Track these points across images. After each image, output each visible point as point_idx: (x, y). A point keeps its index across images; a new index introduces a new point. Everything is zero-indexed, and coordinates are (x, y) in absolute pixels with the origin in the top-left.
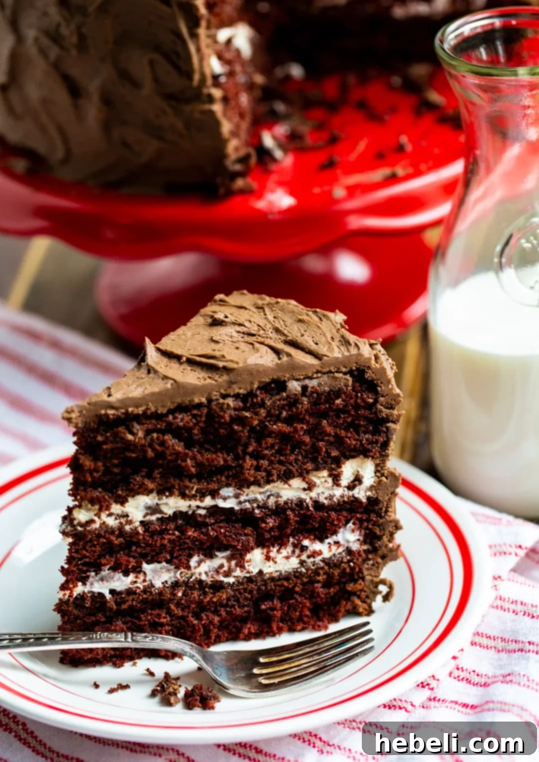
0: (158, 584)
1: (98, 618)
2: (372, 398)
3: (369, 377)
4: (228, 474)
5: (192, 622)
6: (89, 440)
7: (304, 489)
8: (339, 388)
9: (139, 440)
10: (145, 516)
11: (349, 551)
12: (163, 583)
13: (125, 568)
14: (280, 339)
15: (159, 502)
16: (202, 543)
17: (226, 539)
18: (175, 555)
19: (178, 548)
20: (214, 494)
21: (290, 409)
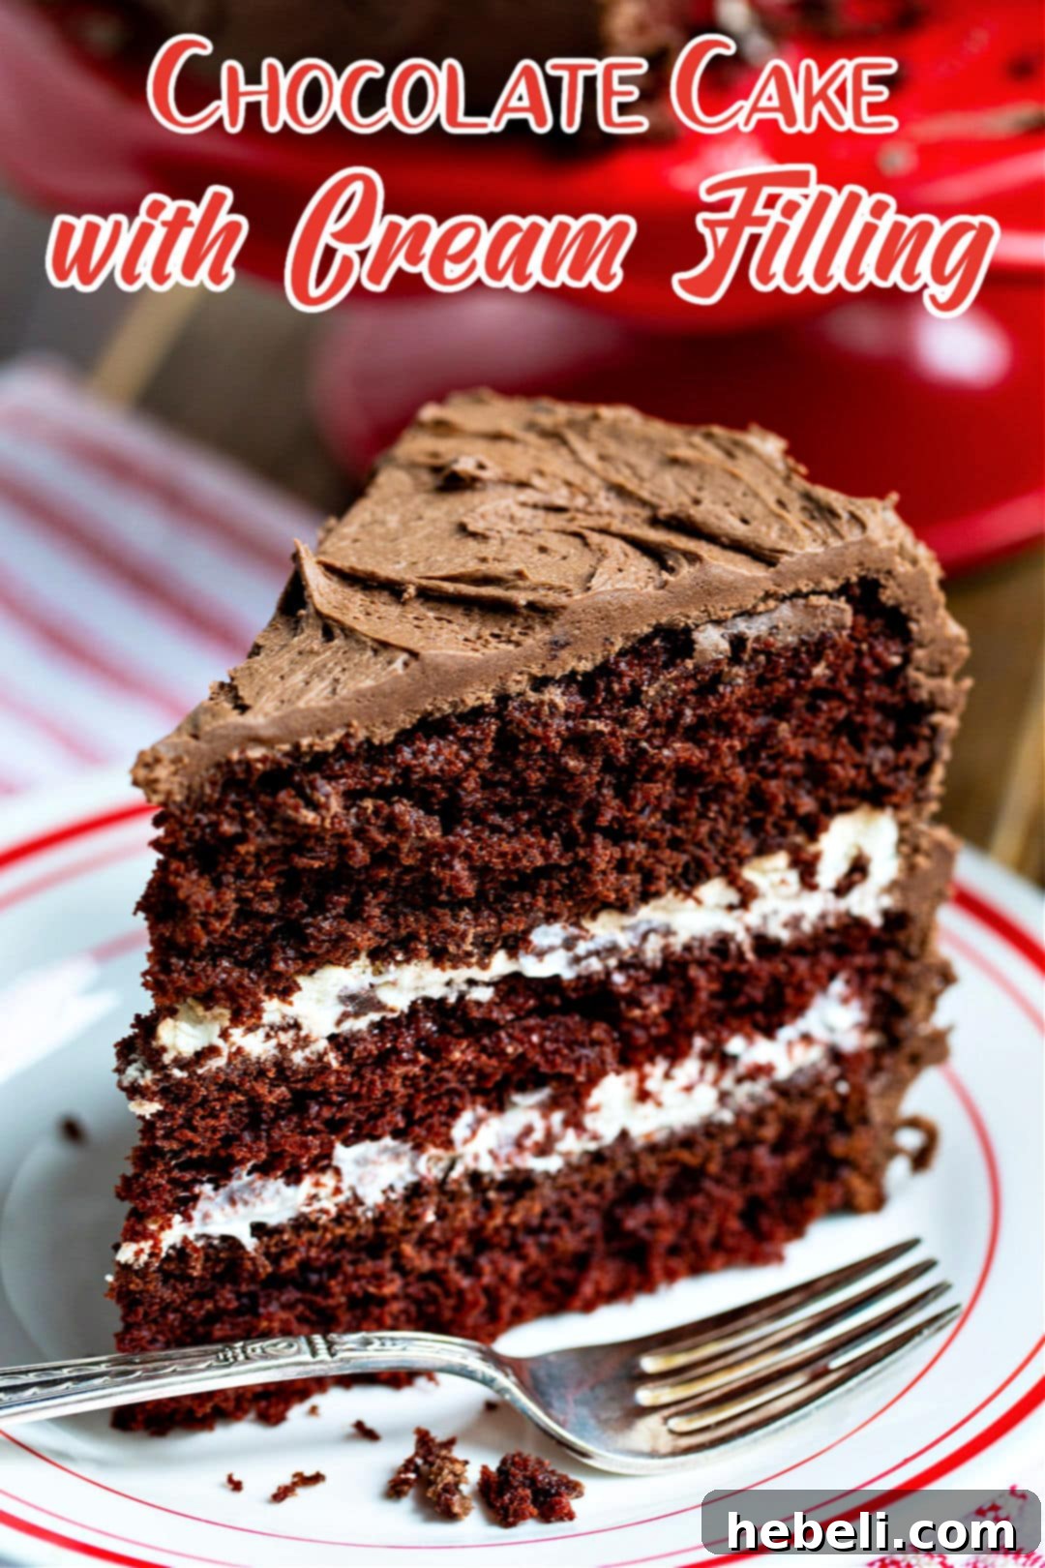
0: (373, 1197)
1: (222, 1304)
2: (896, 654)
3: (889, 598)
4: (550, 887)
5: (457, 1284)
6: (198, 834)
7: (731, 908)
8: (823, 635)
9: (332, 823)
10: (339, 1023)
11: (836, 1055)
12: (384, 1192)
13: (291, 1163)
14: (636, 515)
15: (377, 980)
16: (482, 1075)
17: (547, 1061)
18: (418, 1114)
19: (423, 1096)
20: (516, 944)
21: (702, 702)
